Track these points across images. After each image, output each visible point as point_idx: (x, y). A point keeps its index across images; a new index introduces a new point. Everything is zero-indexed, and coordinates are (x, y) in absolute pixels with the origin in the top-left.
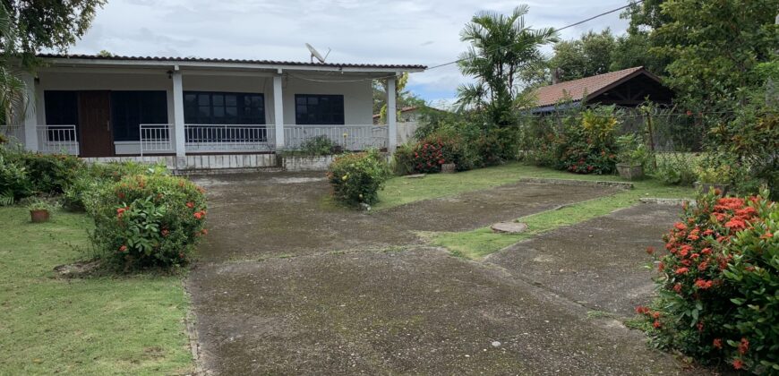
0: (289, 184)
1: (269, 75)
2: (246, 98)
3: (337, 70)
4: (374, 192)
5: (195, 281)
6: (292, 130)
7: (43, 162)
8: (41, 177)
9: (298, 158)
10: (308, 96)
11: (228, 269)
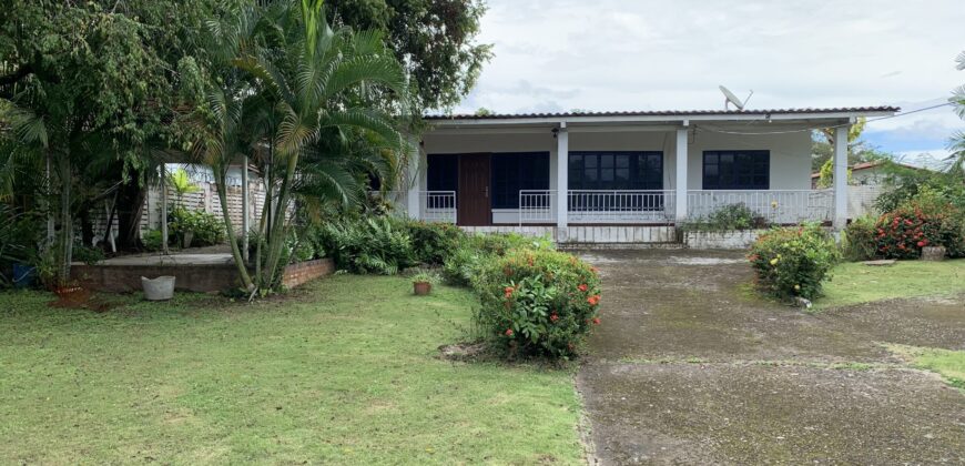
0: (693, 266)
1: (672, 129)
2: (640, 158)
3: (763, 117)
4: (816, 284)
5: (586, 379)
6: (698, 198)
7: (426, 230)
8: (423, 247)
9: (704, 232)
10: (720, 153)
11: (624, 368)
